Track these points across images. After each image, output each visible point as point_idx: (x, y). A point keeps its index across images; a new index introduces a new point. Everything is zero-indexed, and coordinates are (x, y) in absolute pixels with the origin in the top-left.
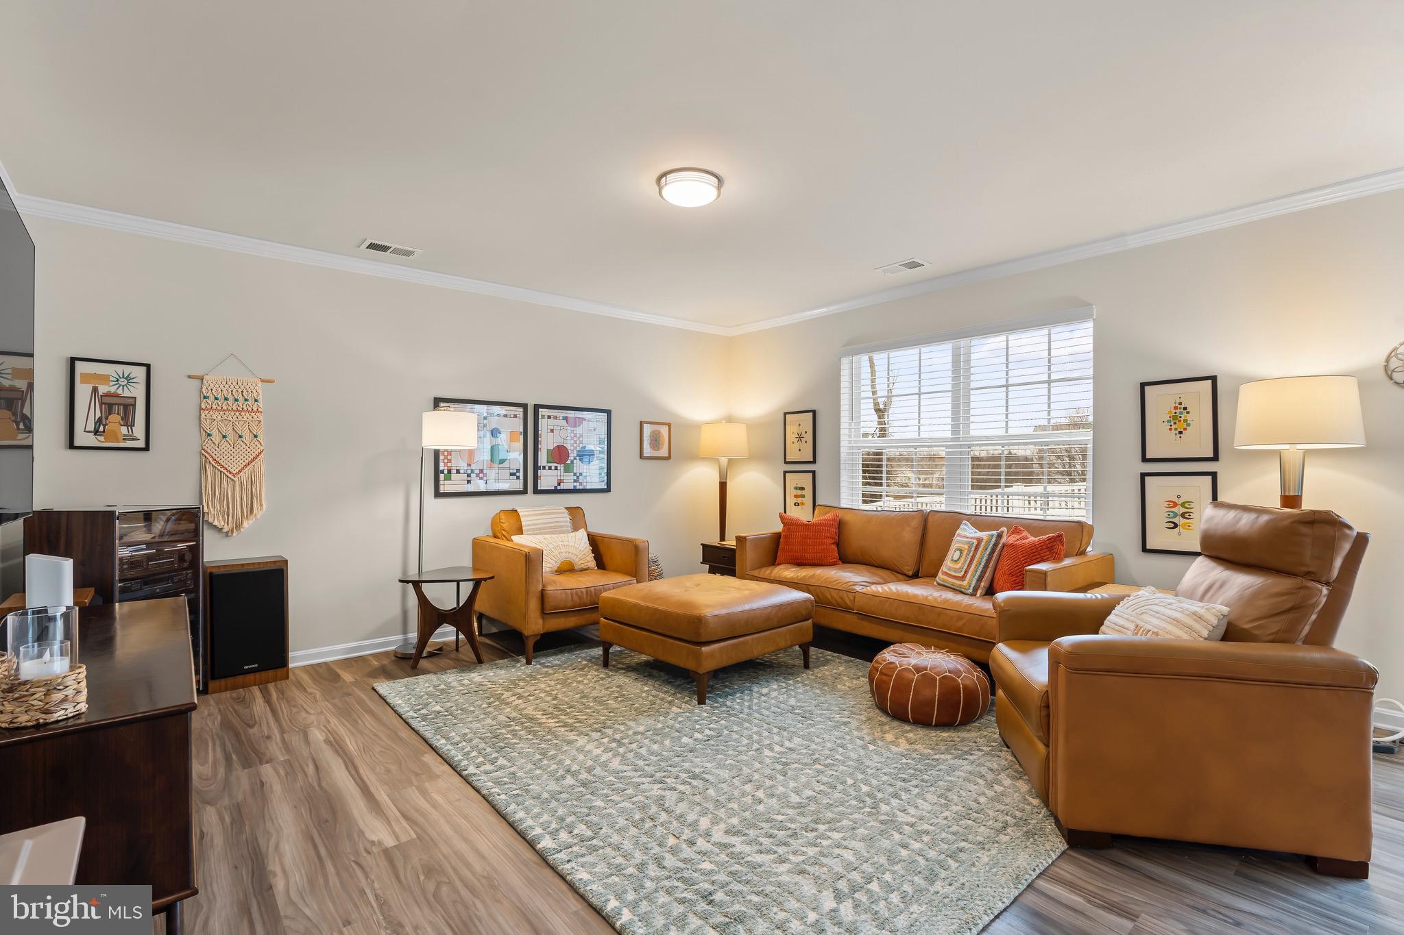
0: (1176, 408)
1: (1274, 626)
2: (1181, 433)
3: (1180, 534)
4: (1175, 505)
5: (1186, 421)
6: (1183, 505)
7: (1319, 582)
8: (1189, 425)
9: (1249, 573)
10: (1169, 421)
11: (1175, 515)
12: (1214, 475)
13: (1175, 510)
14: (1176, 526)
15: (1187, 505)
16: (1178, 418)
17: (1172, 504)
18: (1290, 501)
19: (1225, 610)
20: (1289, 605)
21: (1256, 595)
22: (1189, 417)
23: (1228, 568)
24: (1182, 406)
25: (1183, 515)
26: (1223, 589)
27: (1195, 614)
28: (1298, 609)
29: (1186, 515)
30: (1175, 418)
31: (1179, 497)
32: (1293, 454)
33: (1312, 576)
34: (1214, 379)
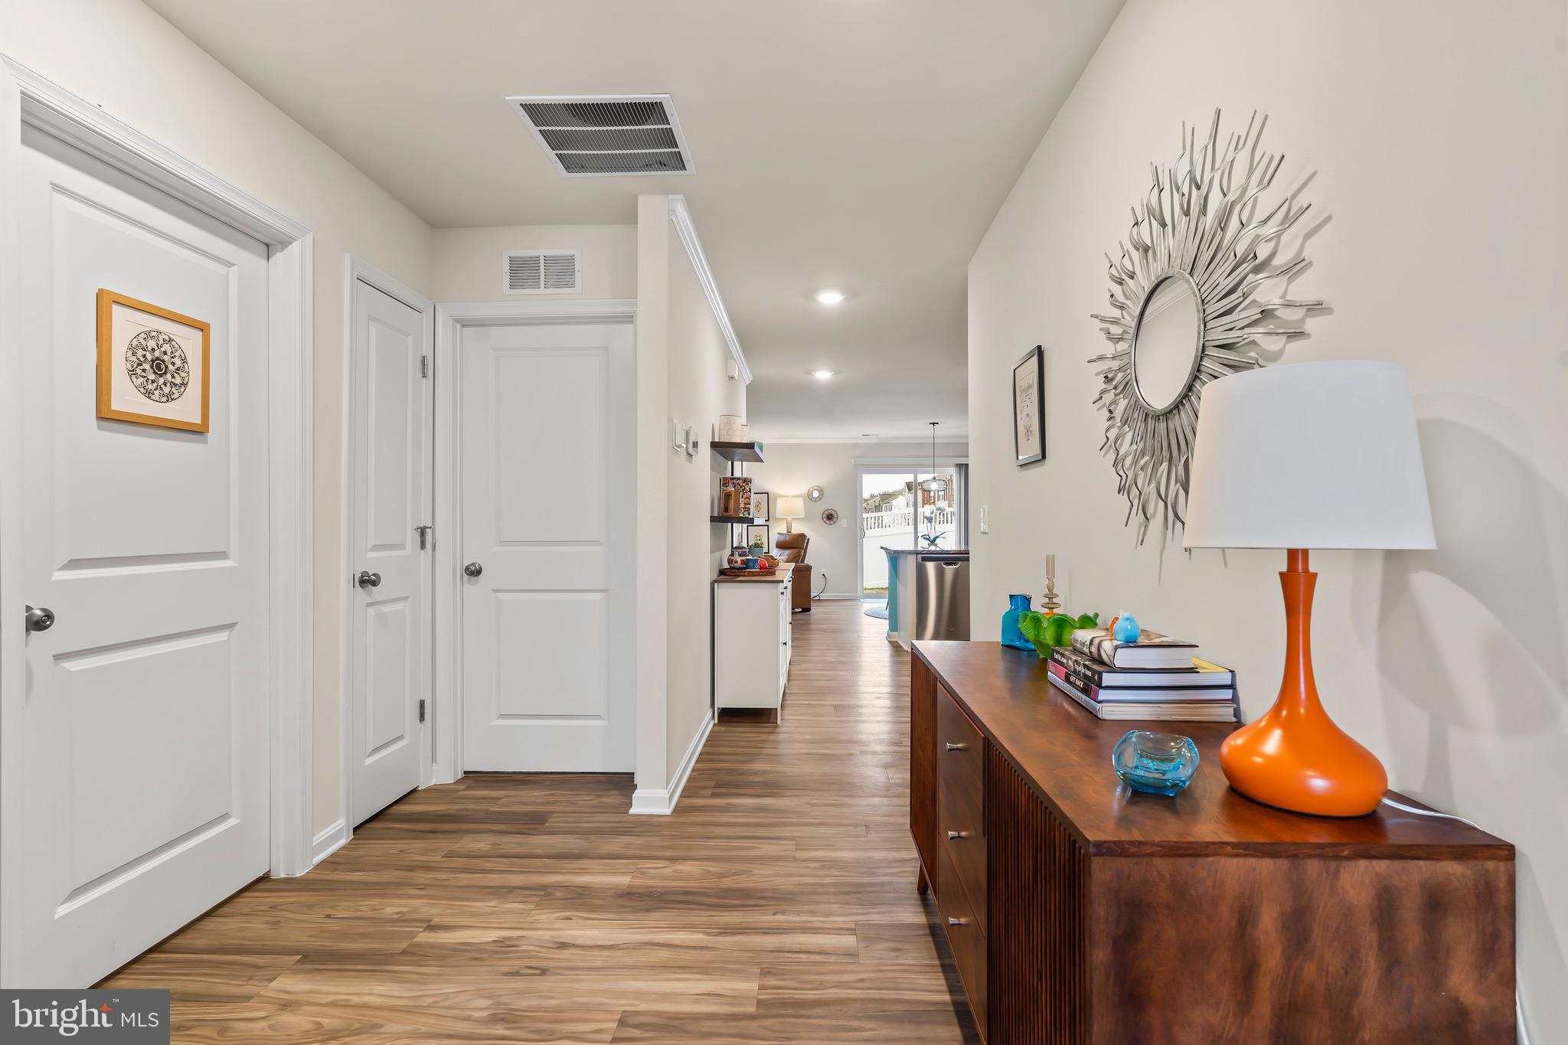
0: (757, 503)
2: (759, 511)
5: (760, 507)
8: (761, 509)
9: (788, 550)
12: (768, 525)
16: (758, 506)
18: (789, 531)
23: (783, 550)
24: (759, 502)
26: (784, 554)
28: (799, 555)
32: (789, 518)
33: (801, 548)
34: (768, 493)
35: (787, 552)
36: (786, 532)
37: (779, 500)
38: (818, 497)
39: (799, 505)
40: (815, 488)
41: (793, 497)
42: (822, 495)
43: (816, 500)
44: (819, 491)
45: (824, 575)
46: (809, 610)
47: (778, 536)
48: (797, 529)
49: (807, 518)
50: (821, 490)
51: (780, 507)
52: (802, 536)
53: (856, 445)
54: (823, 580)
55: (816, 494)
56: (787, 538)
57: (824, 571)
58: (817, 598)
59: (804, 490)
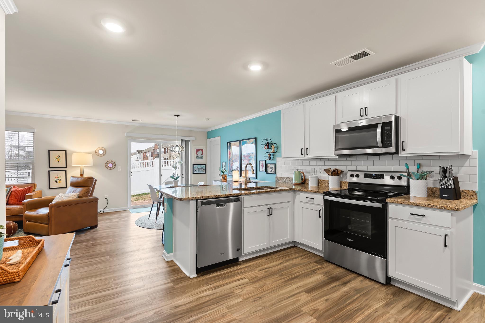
0: (57, 156)
1: (85, 195)
2: (58, 162)
3: (58, 184)
4: (57, 177)
5: (59, 159)
6: (59, 177)
7: (91, 187)
8: (60, 160)
9: (80, 188)
10: (55, 159)
11: (57, 180)
12: (66, 171)
13: (57, 179)
14: (57, 182)
15: (60, 177)
16: (58, 158)
17: (56, 177)
18: (82, 175)
19: (79, 193)
20: (87, 191)
21: (82, 191)
22: (60, 158)
23: (76, 188)
24: (59, 156)
25: (59, 180)
26: (76, 191)
27: (74, 195)
28: (88, 192)
29: (60, 180)
30: (57, 158)
31: (58, 176)
32: (82, 167)
33: (90, 186)
34: (66, 151)
35: (79, 189)
36: (79, 176)
37: (74, 156)
38: (103, 154)
39: (90, 159)
40: (101, 148)
41: (84, 153)
42: (105, 152)
43: (101, 155)
44: (103, 150)
45: (106, 198)
46: (96, 226)
47: (72, 178)
48: (87, 174)
49: (95, 166)
50: (104, 150)
51: (74, 160)
52: (91, 179)
53: (127, 126)
54: (106, 201)
55: (101, 152)
56: (79, 180)
57: (106, 196)
58: (102, 212)
59: (93, 149)
